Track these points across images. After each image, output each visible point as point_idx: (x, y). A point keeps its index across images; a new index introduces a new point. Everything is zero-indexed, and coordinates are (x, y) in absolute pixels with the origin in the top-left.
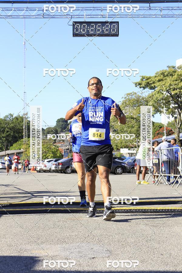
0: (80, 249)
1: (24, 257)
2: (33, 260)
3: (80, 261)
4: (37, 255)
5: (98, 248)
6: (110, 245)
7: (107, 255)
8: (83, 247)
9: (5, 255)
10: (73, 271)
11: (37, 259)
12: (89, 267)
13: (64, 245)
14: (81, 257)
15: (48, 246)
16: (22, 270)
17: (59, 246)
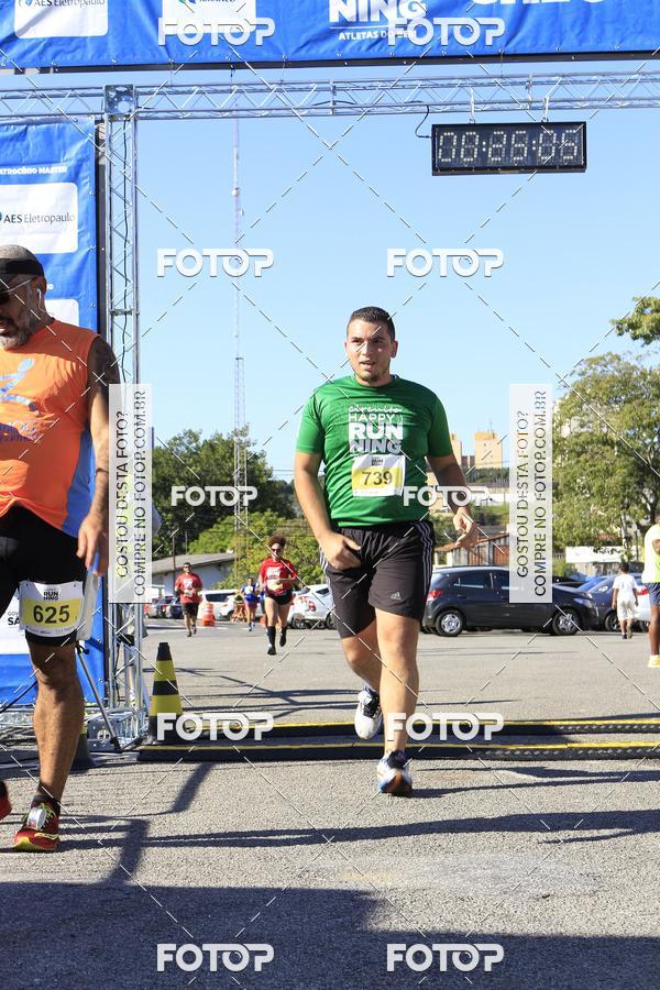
0: (497, 871)
1: (319, 891)
2: (353, 901)
3: (505, 906)
4: (362, 888)
5: (552, 866)
6: (590, 858)
7: (588, 889)
8: (503, 862)
9: (259, 885)
10: (491, 936)
11: (364, 897)
12: (537, 923)
13: (440, 858)
14: (505, 893)
15: (389, 861)
16: (328, 930)
17: (422, 859)
